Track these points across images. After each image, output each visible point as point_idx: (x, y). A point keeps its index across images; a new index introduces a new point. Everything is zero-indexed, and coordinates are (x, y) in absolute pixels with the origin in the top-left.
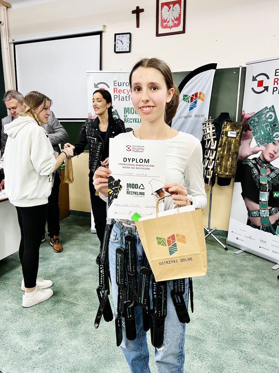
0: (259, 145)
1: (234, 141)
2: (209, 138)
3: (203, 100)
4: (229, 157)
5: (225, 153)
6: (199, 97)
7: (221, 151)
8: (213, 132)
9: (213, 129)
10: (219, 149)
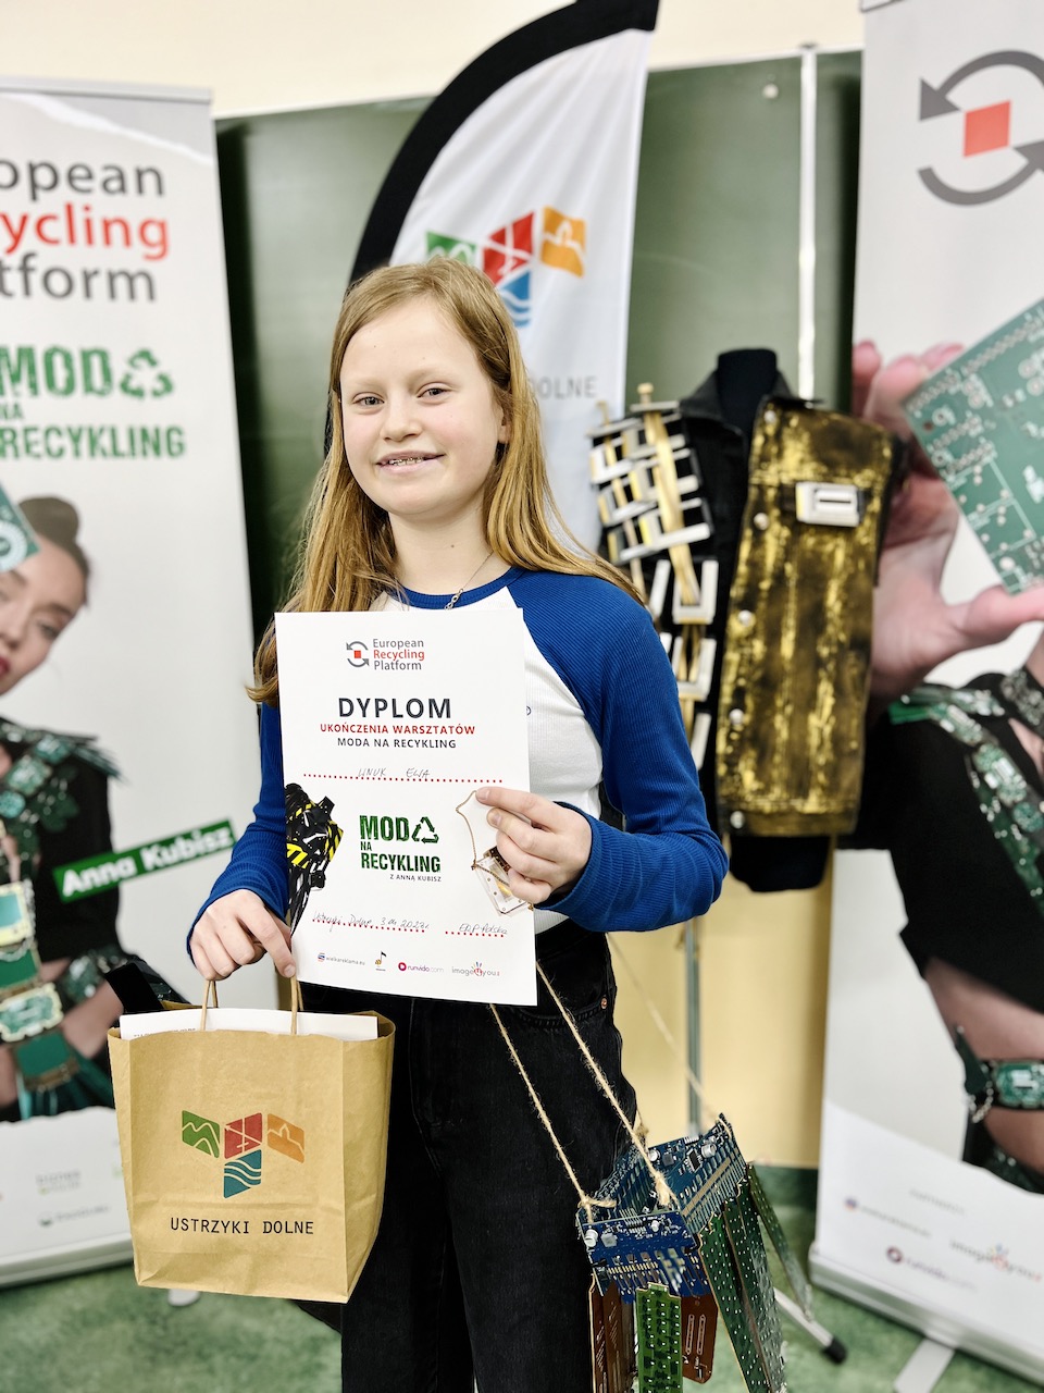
0: (1011, 580)
1: (840, 557)
2: (653, 542)
3: (577, 269)
4: (816, 681)
5: (787, 647)
6: (546, 245)
7: (752, 635)
8: (685, 497)
9: (682, 469)
10: (741, 622)
